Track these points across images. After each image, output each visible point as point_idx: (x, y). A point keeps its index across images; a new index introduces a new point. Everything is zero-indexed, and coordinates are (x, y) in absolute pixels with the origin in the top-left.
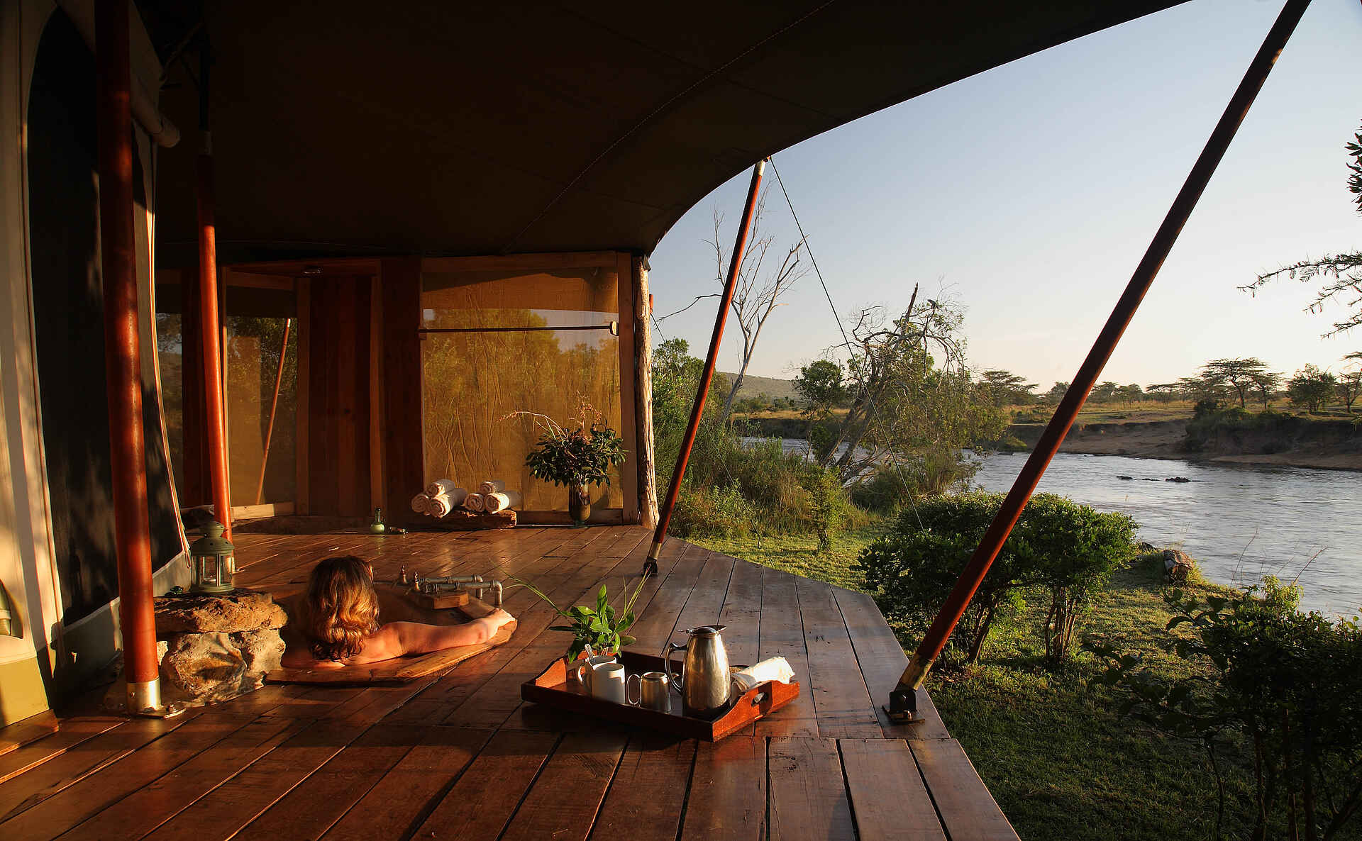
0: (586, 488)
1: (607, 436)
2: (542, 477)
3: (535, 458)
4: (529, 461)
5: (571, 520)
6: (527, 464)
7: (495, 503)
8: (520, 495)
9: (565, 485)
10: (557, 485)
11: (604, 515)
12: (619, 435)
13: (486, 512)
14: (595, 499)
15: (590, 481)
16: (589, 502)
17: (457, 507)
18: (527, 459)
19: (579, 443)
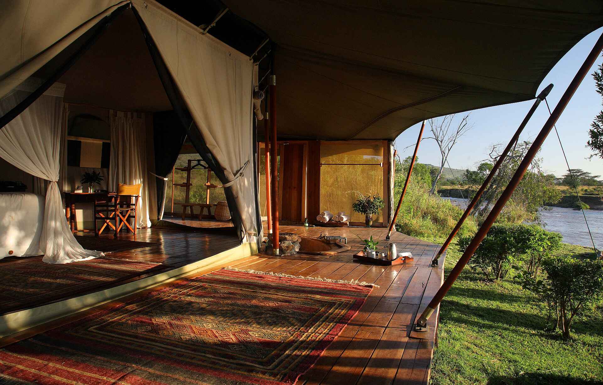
0: (371, 215)
1: (379, 199)
2: (357, 211)
3: (355, 205)
4: (353, 206)
5: (366, 225)
6: (353, 207)
7: (342, 219)
8: (350, 216)
9: (365, 214)
10: (362, 214)
11: (376, 224)
12: (382, 199)
13: (339, 221)
14: (374, 219)
15: (372, 213)
16: (372, 220)
17: (330, 220)
18: (353, 205)
19: (369, 201)
